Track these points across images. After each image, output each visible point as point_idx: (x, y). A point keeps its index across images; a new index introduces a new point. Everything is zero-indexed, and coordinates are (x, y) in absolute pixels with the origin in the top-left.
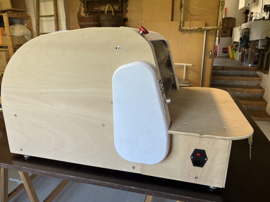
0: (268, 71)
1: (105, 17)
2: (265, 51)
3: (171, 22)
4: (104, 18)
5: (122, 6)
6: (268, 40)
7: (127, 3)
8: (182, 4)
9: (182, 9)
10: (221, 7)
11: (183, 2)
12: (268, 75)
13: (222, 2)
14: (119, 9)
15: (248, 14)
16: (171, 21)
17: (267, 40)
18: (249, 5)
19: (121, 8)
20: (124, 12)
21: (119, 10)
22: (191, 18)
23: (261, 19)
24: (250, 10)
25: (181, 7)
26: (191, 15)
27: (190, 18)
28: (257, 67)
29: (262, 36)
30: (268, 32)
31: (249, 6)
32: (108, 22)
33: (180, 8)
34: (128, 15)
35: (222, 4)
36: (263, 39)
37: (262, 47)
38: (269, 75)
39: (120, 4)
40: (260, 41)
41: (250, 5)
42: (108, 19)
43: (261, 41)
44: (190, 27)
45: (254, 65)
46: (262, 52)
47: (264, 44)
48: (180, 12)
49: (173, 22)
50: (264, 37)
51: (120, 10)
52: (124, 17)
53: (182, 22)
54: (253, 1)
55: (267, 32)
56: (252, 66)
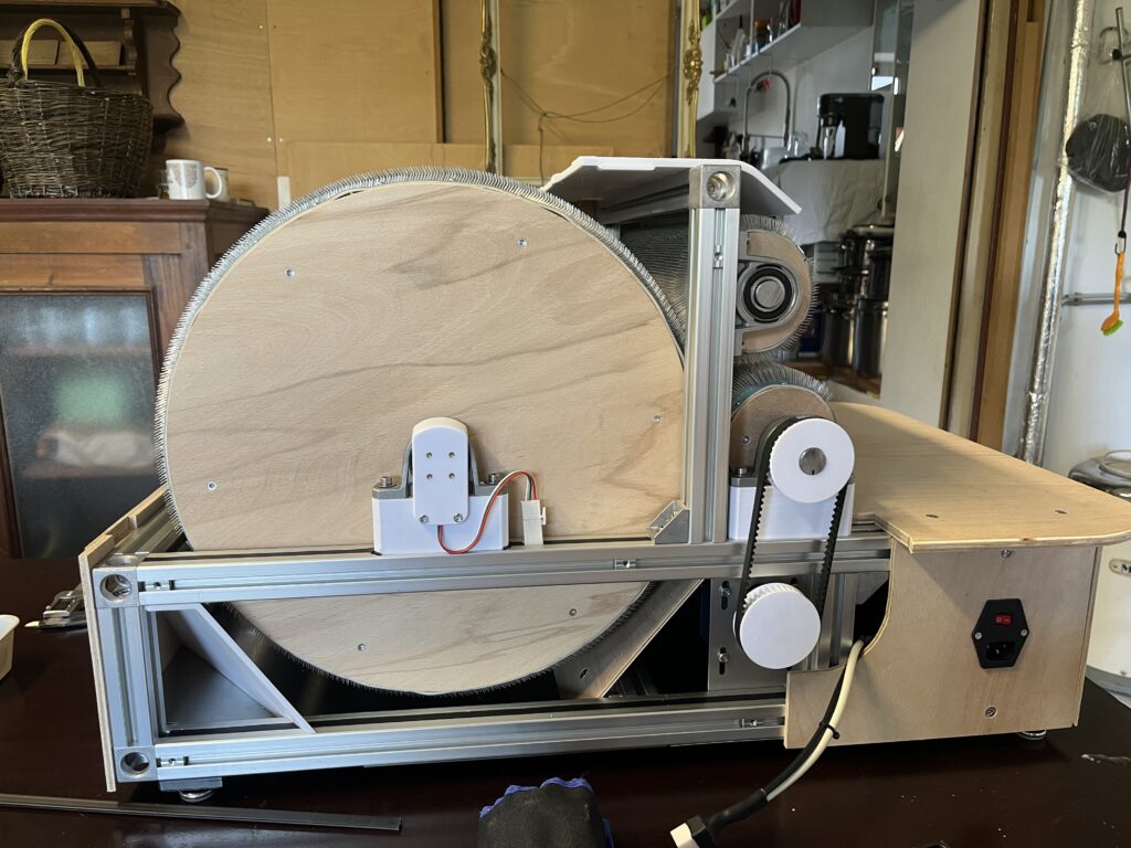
0: (874, 381)
1: (18, 93)
2: (843, 289)
3: (439, 147)
4: (13, 100)
5: (140, 42)
6: (853, 244)
7: (172, 31)
8: (491, 53)
9: (497, 81)
10: (684, 83)
11: (496, 46)
12: (879, 398)
13: (689, 56)
14: (122, 62)
15: (725, 143)
16: (438, 142)
17: (849, 245)
18: (733, 102)
19: (132, 55)
20: (157, 81)
21: (123, 68)
22: (543, 128)
23: (805, 158)
24: (731, 129)
25: (489, 69)
26: (545, 114)
27: (541, 130)
28: (818, 359)
29: (825, 227)
30: (849, 211)
31: (732, 109)
32: (42, 125)
33: (484, 74)
34: (183, 101)
35: (689, 68)
36: (830, 239)
37: (828, 273)
38: (882, 394)
39: (129, 33)
40: (816, 249)
41: (737, 103)
42: (37, 104)
43: (820, 251)
44: (542, 176)
45: (800, 354)
46: (835, 297)
47: (835, 260)
48: (486, 96)
49: (446, 145)
50: (834, 233)
51: (130, 66)
52: (160, 109)
53: (498, 151)
54: (755, 87)
55: (845, 208)
56: (794, 357)
